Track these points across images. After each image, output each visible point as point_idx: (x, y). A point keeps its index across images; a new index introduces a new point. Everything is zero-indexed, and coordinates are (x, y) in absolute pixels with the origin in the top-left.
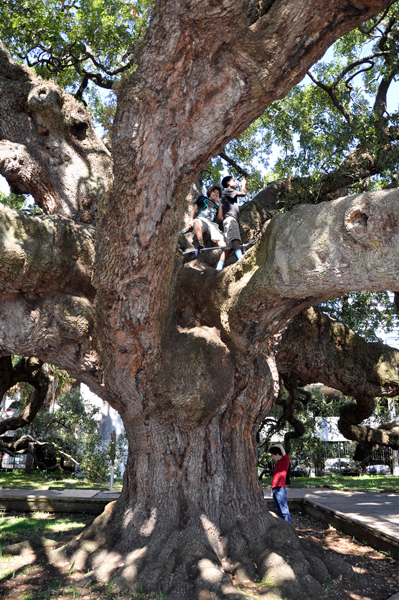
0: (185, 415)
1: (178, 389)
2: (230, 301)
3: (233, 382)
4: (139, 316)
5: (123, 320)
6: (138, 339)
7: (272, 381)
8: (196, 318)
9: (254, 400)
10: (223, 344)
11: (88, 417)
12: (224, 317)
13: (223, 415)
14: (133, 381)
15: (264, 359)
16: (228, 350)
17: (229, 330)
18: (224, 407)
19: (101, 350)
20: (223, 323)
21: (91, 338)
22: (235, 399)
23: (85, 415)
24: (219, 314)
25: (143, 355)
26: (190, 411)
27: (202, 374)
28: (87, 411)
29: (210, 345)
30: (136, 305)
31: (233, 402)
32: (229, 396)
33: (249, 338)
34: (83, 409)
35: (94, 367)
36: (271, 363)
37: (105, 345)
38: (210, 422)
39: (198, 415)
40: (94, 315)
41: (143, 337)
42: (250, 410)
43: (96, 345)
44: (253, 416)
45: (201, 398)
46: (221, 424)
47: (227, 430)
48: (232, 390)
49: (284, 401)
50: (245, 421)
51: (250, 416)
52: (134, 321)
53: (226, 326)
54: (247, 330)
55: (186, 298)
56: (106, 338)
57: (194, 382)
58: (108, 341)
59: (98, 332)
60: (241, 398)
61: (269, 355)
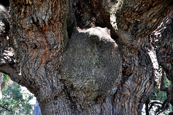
0: (84, 95)
1: (78, 75)
2: (117, 5)
3: (121, 70)
4: (44, 18)
5: (31, 21)
6: (46, 37)
7: (153, 70)
8: (92, 21)
9: (139, 84)
10: (112, 40)
11: (25, 102)
12: (113, 19)
13: (114, 96)
14: (43, 70)
15: (146, 52)
16: (116, 45)
17: (116, 28)
18: (114, 89)
19: (17, 46)
20: (112, 23)
21: (8, 38)
22: (124, 83)
23: (24, 101)
24: (109, 17)
25: (50, 50)
26: (88, 92)
27: (96, 64)
28: (24, 98)
29: (102, 41)
30: (41, 9)
31: (122, 85)
32: (118, 81)
33: (132, 34)
34: (21, 96)
35: (13, 61)
36: (152, 55)
37: (20, 43)
38: (104, 101)
39: (94, 95)
40: (10, 19)
41: (49, 36)
42: (135, 92)
43: (12, 43)
44: (138, 96)
45: (96, 82)
46: (113, 102)
47: (118, 108)
48: (120, 75)
49: (167, 88)
50: (132, 100)
51: (136, 97)
52: (40, 22)
53: (114, 26)
54: (131, 28)
55: (84, 6)
56: (20, 37)
57: (90, 70)
58: (22, 39)
59: (13, 33)
60: (129, 83)
61: (150, 48)
